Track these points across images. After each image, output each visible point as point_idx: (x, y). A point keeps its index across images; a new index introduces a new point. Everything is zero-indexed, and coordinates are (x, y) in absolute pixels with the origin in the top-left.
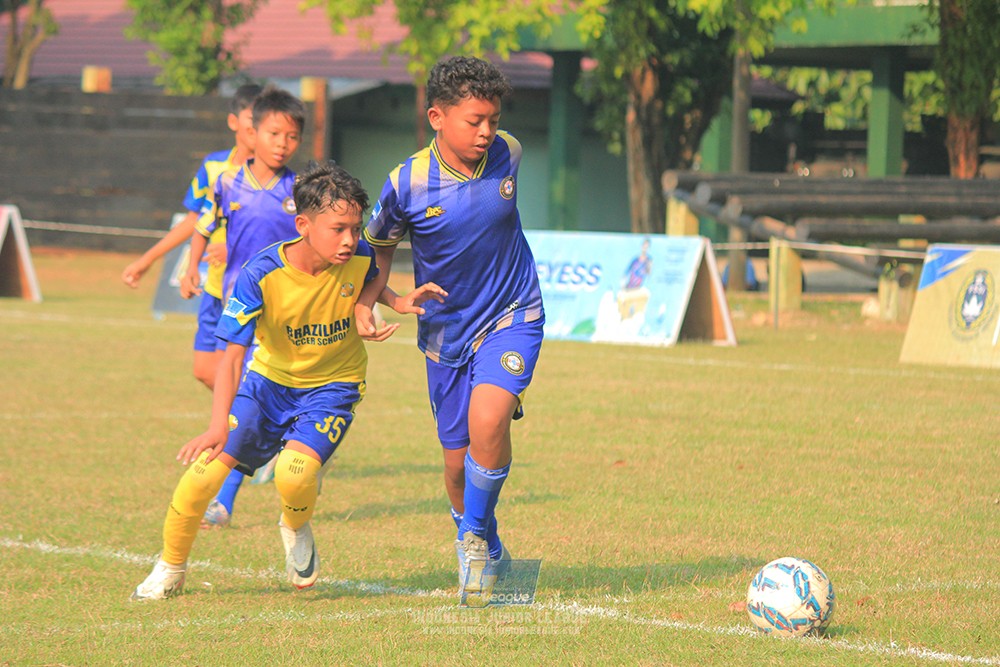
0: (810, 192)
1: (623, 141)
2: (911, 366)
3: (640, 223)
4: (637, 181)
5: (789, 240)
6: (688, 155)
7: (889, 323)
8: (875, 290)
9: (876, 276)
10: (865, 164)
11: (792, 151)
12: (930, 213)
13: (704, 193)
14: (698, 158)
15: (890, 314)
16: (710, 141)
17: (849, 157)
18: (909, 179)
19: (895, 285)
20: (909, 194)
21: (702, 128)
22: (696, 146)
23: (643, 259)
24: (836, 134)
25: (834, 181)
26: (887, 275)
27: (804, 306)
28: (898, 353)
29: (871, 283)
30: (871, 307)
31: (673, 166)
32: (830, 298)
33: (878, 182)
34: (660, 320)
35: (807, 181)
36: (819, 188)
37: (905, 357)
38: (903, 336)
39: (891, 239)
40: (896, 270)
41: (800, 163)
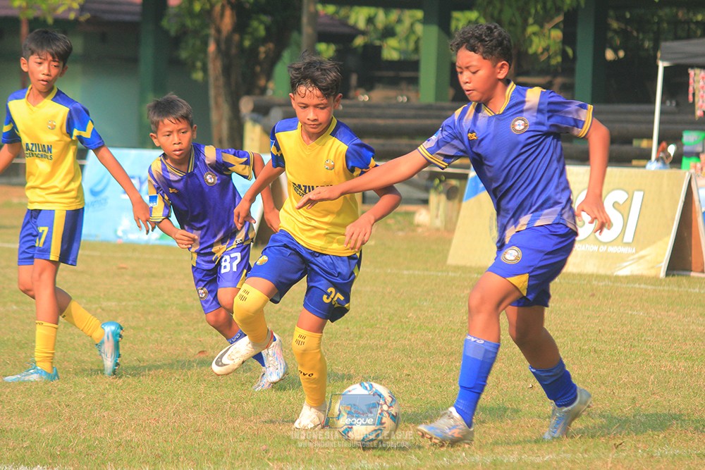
0: (370, 116)
1: (205, 69)
2: (457, 268)
4: (217, 103)
6: (262, 82)
7: (438, 230)
8: (425, 202)
9: (427, 189)
10: (417, 92)
11: (354, 79)
13: (276, 116)
14: (271, 85)
15: (439, 223)
16: (282, 70)
17: (403, 85)
19: (443, 197)
21: (274, 59)
22: (269, 76)
24: (392, 64)
25: (389, 106)
26: (436, 188)
28: (446, 257)
29: (422, 195)
30: (422, 216)
31: (249, 92)
33: (428, 107)
35: (367, 106)
36: (376, 112)
37: (452, 260)
38: (449, 242)
40: (444, 184)
41: (361, 91)
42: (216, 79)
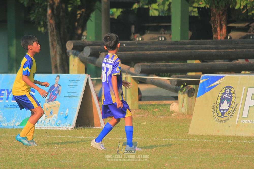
1: (45, 25)
2: (195, 136)
3: (56, 67)
4: (53, 45)
5: (132, 74)
6: (79, 32)
7: (184, 114)
8: (176, 98)
9: (176, 91)
10: (170, 35)
11: (133, 28)
12: (203, 58)
13: (87, 51)
14: (84, 33)
15: (184, 110)
16: (91, 24)
17: (162, 30)
18: (192, 41)
19: (186, 95)
20: (192, 49)
21: (86, 17)
22: (84, 28)
23: (56, 86)
24: (155, 18)
25: (153, 43)
26: (182, 90)
27: (140, 107)
28: (187, 128)
29: (175, 95)
30: (174, 106)
31: (71, 39)
32: (154, 103)
33: (176, 43)
34: (66, 117)
35: (140, 43)
36: (145, 47)
37: (191, 132)
38: (190, 120)
39: (184, 72)
40: (186, 87)
41: (137, 35)
42: (52, 31)
